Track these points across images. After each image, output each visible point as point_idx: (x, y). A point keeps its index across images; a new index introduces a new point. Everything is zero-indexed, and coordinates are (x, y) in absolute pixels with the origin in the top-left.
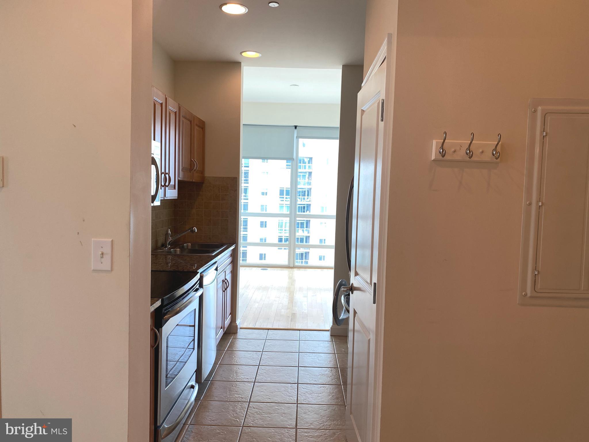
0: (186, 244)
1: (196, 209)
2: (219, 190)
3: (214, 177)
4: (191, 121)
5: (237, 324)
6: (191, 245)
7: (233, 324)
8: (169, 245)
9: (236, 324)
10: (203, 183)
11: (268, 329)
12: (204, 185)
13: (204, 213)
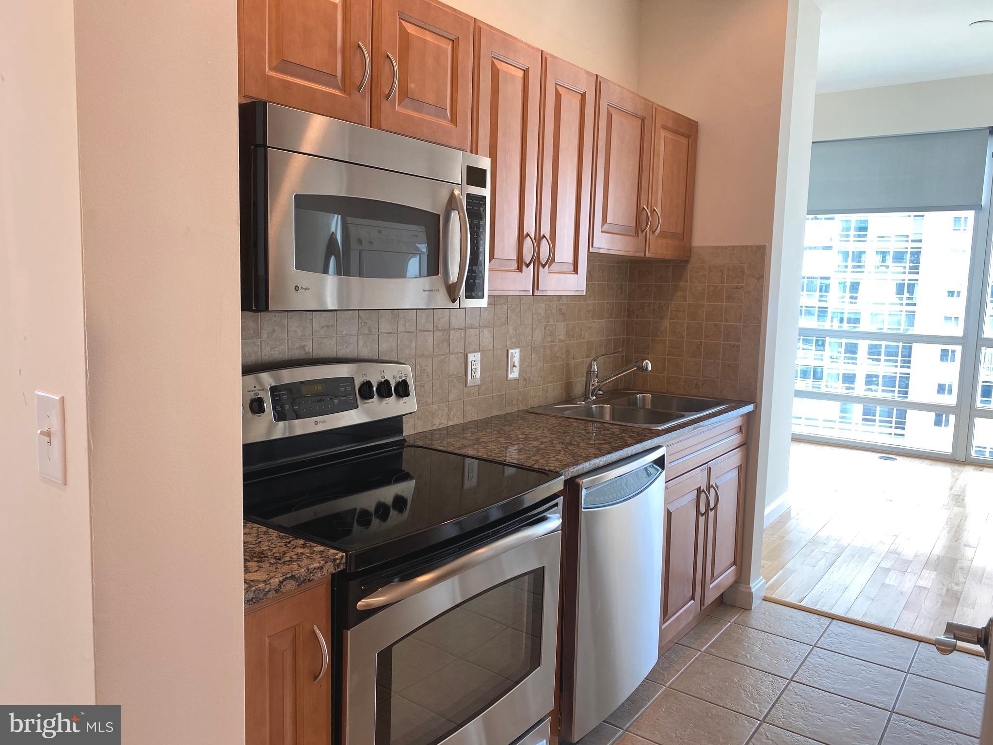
0: (641, 395)
1: (671, 319)
2: (722, 277)
3: (712, 247)
4: (645, 118)
5: (753, 590)
6: (652, 397)
7: (742, 588)
8: (592, 396)
9: (750, 588)
10: (687, 261)
11: (833, 617)
12: (689, 267)
13: (687, 329)
